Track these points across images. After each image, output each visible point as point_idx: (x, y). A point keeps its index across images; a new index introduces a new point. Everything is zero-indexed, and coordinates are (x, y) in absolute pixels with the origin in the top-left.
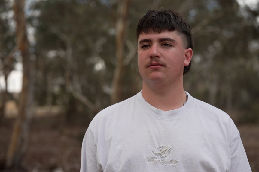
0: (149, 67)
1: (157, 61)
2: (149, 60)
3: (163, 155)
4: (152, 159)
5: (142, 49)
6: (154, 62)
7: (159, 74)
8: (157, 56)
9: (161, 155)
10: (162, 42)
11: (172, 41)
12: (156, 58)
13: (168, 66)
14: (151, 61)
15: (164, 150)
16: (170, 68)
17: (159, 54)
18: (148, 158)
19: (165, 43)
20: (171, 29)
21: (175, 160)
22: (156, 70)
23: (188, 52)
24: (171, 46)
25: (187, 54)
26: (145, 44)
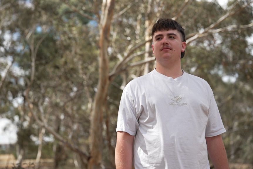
0: (162, 50)
1: (167, 46)
2: (162, 46)
3: (178, 101)
4: (172, 104)
5: (157, 41)
6: (165, 47)
7: (168, 54)
8: (167, 43)
9: (176, 102)
10: (169, 36)
11: (175, 35)
12: (166, 44)
13: (174, 49)
14: (163, 47)
15: (178, 98)
16: (174, 51)
17: (168, 43)
18: (169, 103)
19: (171, 36)
20: (174, 28)
21: (185, 103)
22: (167, 52)
23: (183, 44)
24: (174, 38)
25: (183, 45)
26: (159, 37)
